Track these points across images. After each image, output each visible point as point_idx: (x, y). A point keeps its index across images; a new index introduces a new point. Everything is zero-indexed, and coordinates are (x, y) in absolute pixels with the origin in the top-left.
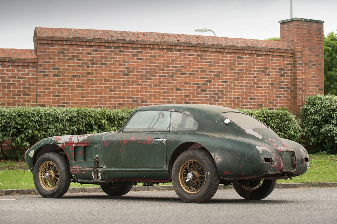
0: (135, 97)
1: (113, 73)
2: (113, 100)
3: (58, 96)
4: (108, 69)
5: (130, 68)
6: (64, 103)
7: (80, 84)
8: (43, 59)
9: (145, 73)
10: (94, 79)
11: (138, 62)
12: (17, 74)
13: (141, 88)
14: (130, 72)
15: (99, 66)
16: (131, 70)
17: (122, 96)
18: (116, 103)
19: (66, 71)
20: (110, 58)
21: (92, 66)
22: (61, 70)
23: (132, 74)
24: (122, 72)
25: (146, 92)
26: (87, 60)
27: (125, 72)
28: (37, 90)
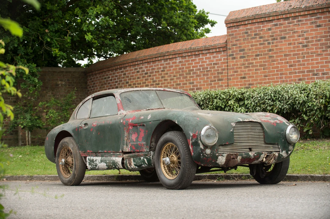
0: (315, 69)
1: (292, 46)
2: (293, 76)
3: (244, 78)
4: (287, 43)
5: (309, 37)
6: (250, 84)
7: (262, 63)
8: (231, 42)
9: (325, 41)
10: (275, 55)
11: (317, 30)
12: (212, 61)
13: (321, 59)
14: (309, 42)
15: (279, 41)
16: (310, 40)
17: (302, 70)
18: (296, 79)
19: (250, 51)
20: (289, 30)
21: (272, 42)
22: (246, 51)
23: (311, 44)
24: (301, 43)
25: (326, 62)
26: (268, 37)
27: (304, 43)
28: (228, 74)
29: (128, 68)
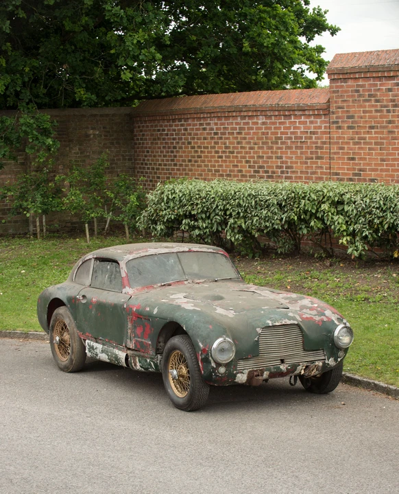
6: (360, 170)
7: (378, 140)
8: (336, 102)
10: (396, 130)
19: (362, 120)
21: (393, 110)
22: (356, 119)
26: (387, 101)
28: (330, 150)
29: (190, 122)
